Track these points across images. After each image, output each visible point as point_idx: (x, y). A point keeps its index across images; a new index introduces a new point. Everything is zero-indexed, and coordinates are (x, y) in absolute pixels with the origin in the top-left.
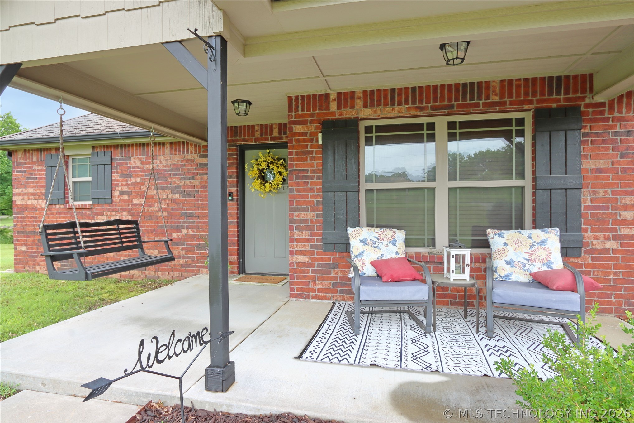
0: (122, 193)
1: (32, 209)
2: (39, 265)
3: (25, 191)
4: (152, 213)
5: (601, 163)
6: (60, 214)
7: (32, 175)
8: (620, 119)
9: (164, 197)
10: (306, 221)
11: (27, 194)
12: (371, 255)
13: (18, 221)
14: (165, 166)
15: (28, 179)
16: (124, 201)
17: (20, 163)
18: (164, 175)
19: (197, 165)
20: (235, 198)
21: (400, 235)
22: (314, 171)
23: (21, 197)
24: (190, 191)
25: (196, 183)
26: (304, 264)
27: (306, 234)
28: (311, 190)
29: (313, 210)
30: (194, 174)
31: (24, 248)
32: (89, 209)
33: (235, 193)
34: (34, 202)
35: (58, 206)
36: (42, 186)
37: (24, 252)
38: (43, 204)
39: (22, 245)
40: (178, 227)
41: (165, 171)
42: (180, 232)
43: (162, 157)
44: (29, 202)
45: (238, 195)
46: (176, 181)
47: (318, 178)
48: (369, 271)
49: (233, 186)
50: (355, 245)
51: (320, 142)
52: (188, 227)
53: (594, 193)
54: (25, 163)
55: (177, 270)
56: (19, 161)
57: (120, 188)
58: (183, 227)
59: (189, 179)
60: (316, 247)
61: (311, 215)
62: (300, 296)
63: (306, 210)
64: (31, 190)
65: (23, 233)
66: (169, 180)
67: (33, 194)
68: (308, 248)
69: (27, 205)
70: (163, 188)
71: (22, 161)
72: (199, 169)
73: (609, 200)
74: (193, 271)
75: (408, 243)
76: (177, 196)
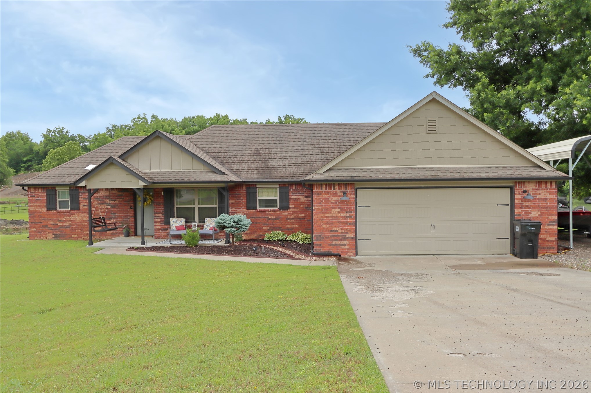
0: (84, 206)
1: (39, 213)
2: (43, 236)
3: (35, 205)
4: (98, 213)
5: (233, 201)
6: (54, 214)
7: (39, 198)
8: (237, 191)
9: (103, 207)
10: (159, 217)
11: (36, 206)
12: (176, 225)
13: (31, 218)
14: (104, 195)
15: (37, 199)
16: (85, 209)
17: (32, 193)
18: (103, 199)
19: (117, 195)
20: (133, 208)
21: (184, 220)
22: (161, 202)
23: (33, 207)
24: (114, 205)
25: (117, 202)
26: (159, 229)
27: (159, 220)
28: (160, 208)
29: (161, 213)
30: (116, 198)
31: (35, 229)
32: (68, 212)
33: (133, 206)
34: (40, 209)
35: (52, 211)
36: (44, 203)
37: (35, 231)
38: (45, 210)
39: (33, 228)
40: (110, 219)
41: (103, 197)
42: (110, 221)
43: (102, 192)
44: (38, 209)
45: (134, 207)
46: (108, 201)
47: (163, 204)
48: (174, 228)
49: (132, 203)
50: (172, 222)
51: (163, 194)
52: (113, 219)
53: (232, 209)
54: (35, 193)
55: (109, 236)
56: (31, 191)
57: (83, 204)
58: (111, 219)
59: (114, 200)
60: (162, 224)
61: (161, 215)
62: (158, 238)
63: (159, 213)
64: (39, 204)
65: (34, 223)
66: (105, 201)
67: (39, 206)
68: (160, 224)
69: (36, 211)
70: (103, 204)
71: (33, 191)
72: (118, 197)
73: (235, 211)
74: (116, 236)
75: (186, 222)
76: (109, 207)
